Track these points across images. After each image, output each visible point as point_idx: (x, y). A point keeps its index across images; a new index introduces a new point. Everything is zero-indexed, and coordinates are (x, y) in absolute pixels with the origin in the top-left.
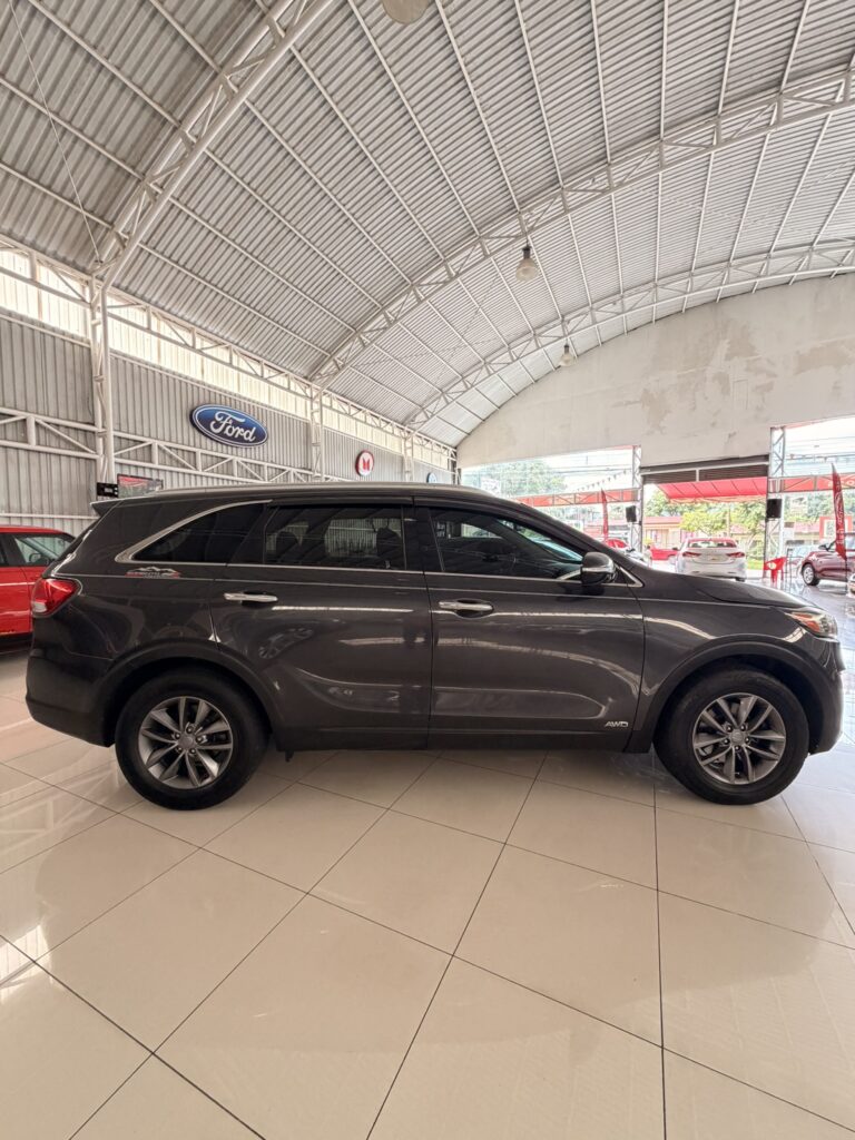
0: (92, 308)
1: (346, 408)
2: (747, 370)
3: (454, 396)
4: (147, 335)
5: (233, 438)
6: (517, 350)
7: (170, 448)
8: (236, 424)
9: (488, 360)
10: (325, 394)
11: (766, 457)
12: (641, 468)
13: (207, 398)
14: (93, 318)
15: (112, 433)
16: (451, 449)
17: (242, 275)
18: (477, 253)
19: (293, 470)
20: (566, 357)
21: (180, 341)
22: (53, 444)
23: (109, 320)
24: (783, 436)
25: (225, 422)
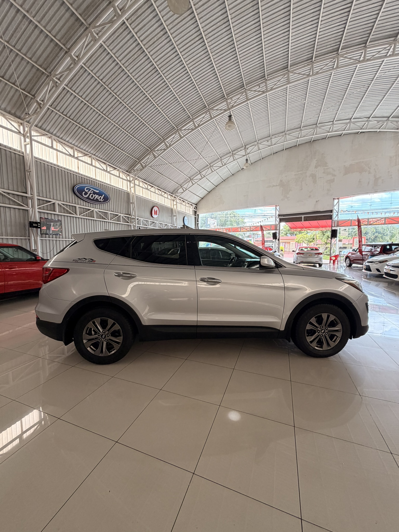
0: (24, 136)
1: (146, 186)
2: (324, 173)
3: (196, 181)
4: (51, 150)
5: (93, 200)
6: (225, 161)
7: (63, 204)
8: (94, 193)
9: (211, 165)
10: (136, 179)
11: (331, 211)
12: (279, 215)
13: (81, 180)
14: (25, 141)
15: (36, 197)
16: (194, 205)
17: (97, 122)
18: (207, 116)
19: (122, 215)
20: (247, 165)
21: (67, 153)
22: (7, 202)
23: (33, 142)
24: (338, 202)
25: (89, 192)
